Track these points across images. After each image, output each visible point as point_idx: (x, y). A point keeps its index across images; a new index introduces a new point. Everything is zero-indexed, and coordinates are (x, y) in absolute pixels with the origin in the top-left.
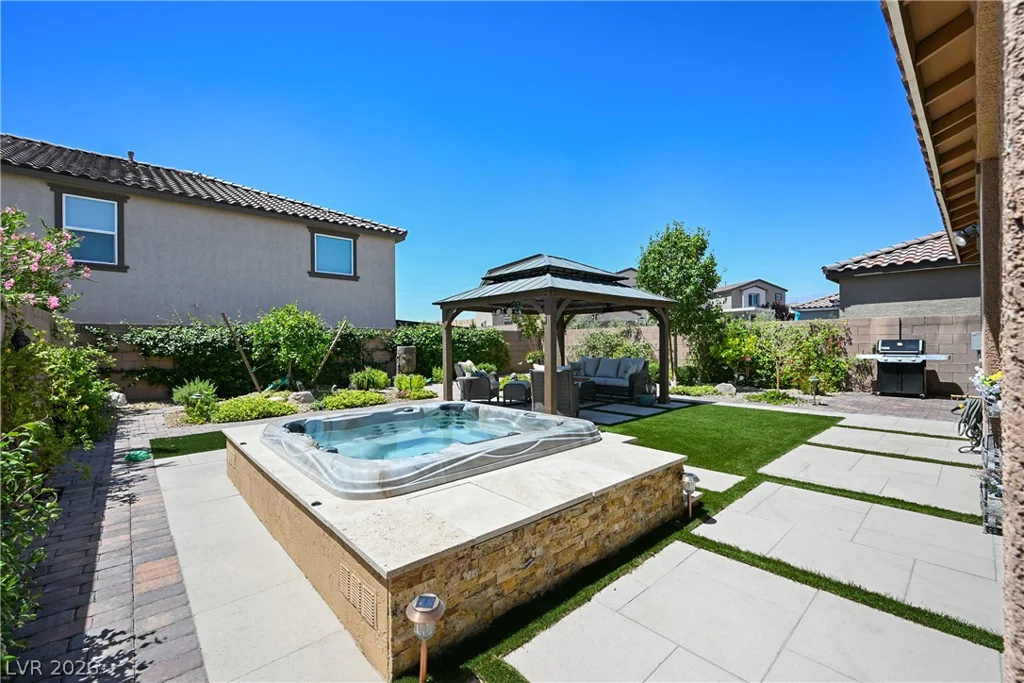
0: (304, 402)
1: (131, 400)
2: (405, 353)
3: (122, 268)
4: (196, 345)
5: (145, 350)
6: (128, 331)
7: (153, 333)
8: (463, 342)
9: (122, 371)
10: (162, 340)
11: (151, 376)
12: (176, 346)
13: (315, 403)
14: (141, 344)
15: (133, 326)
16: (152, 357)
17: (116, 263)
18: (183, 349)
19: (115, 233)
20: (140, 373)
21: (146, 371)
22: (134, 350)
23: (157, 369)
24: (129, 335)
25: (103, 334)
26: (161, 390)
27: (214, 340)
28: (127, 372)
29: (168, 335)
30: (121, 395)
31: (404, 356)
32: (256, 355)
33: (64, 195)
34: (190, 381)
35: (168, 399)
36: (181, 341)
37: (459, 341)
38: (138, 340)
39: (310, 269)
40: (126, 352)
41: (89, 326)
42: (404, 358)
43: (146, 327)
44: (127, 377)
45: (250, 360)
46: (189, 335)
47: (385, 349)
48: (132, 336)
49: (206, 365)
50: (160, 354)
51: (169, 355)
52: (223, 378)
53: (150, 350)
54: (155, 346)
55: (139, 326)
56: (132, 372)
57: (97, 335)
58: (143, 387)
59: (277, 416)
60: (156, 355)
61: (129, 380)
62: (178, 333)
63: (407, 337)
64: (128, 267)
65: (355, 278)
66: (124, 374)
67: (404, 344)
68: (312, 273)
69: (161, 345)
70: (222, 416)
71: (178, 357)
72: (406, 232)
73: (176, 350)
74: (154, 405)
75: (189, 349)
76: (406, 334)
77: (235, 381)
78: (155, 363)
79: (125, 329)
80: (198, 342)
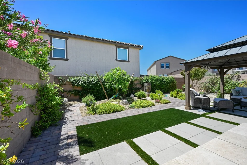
0: (125, 104)
1: (69, 101)
2: (148, 85)
3: (67, 59)
4: (87, 82)
5: (73, 84)
6: (69, 78)
7: (75, 79)
8: (164, 81)
9: (67, 91)
10: (78, 81)
11: (75, 93)
12: (82, 83)
13: (130, 105)
14: (72, 82)
15: (70, 76)
16: (75, 87)
17: (65, 58)
18: (84, 84)
19: (65, 49)
20: (72, 92)
21: (74, 91)
22: (70, 84)
23: (76, 90)
24: (69, 79)
25: (62, 79)
26: (78, 97)
27: (92, 81)
28: (68, 91)
29: (79, 79)
30: (67, 99)
31: (147, 86)
32: (107, 86)
33: (52, 38)
34: (87, 95)
35: (80, 100)
36: (83, 81)
37: (162, 81)
38: (71, 81)
39: (116, 59)
40: (68, 85)
41: (58, 76)
42: (147, 87)
43: (73, 77)
44: (68, 93)
45: (105, 88)
46: (85, 79)
47: (140, 84)
48: (69, 80)
49: (90, 89)
50: (77, 86)
51: (80, 86)
52: (95, 94)
53: (75, 84)
54: (76, 83)
55: (71, 76)
56: (70, 91)
57: (60, 79)
58: (73, 96)
59: (119, 111)
60: (76, 86)
61: (69, 94)
62: (82, 78)
63: (147, 80)
64: (68, 59)
65: (128, 61)
66: (67, 92)
67: (146, 82)
68: (117, 60)
69: (77, 82)
70: (101, 111)
71: (82, 87)
72: (143, 46)
73: (82, 84)
74: (76, 102)
75: (85, 84)
76: (147, 79)
77: (98, 94)
78: (76, 88)
79: (67, 77)
80: (88, 82)
